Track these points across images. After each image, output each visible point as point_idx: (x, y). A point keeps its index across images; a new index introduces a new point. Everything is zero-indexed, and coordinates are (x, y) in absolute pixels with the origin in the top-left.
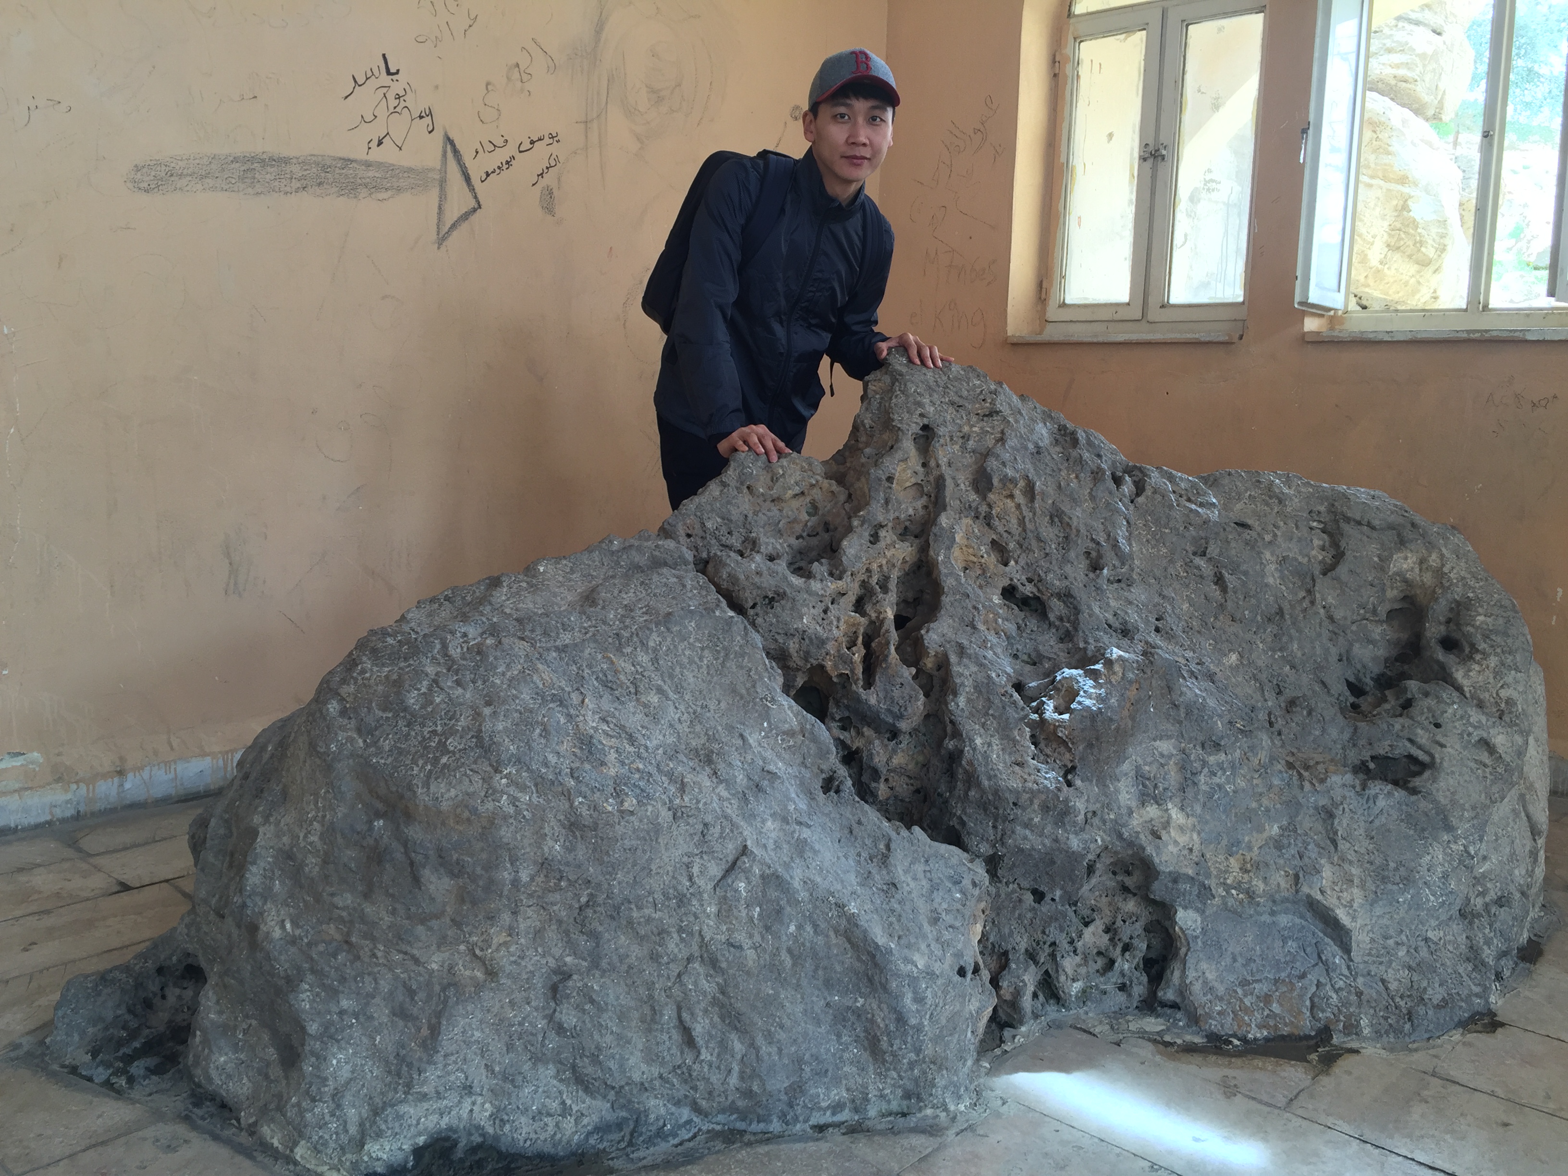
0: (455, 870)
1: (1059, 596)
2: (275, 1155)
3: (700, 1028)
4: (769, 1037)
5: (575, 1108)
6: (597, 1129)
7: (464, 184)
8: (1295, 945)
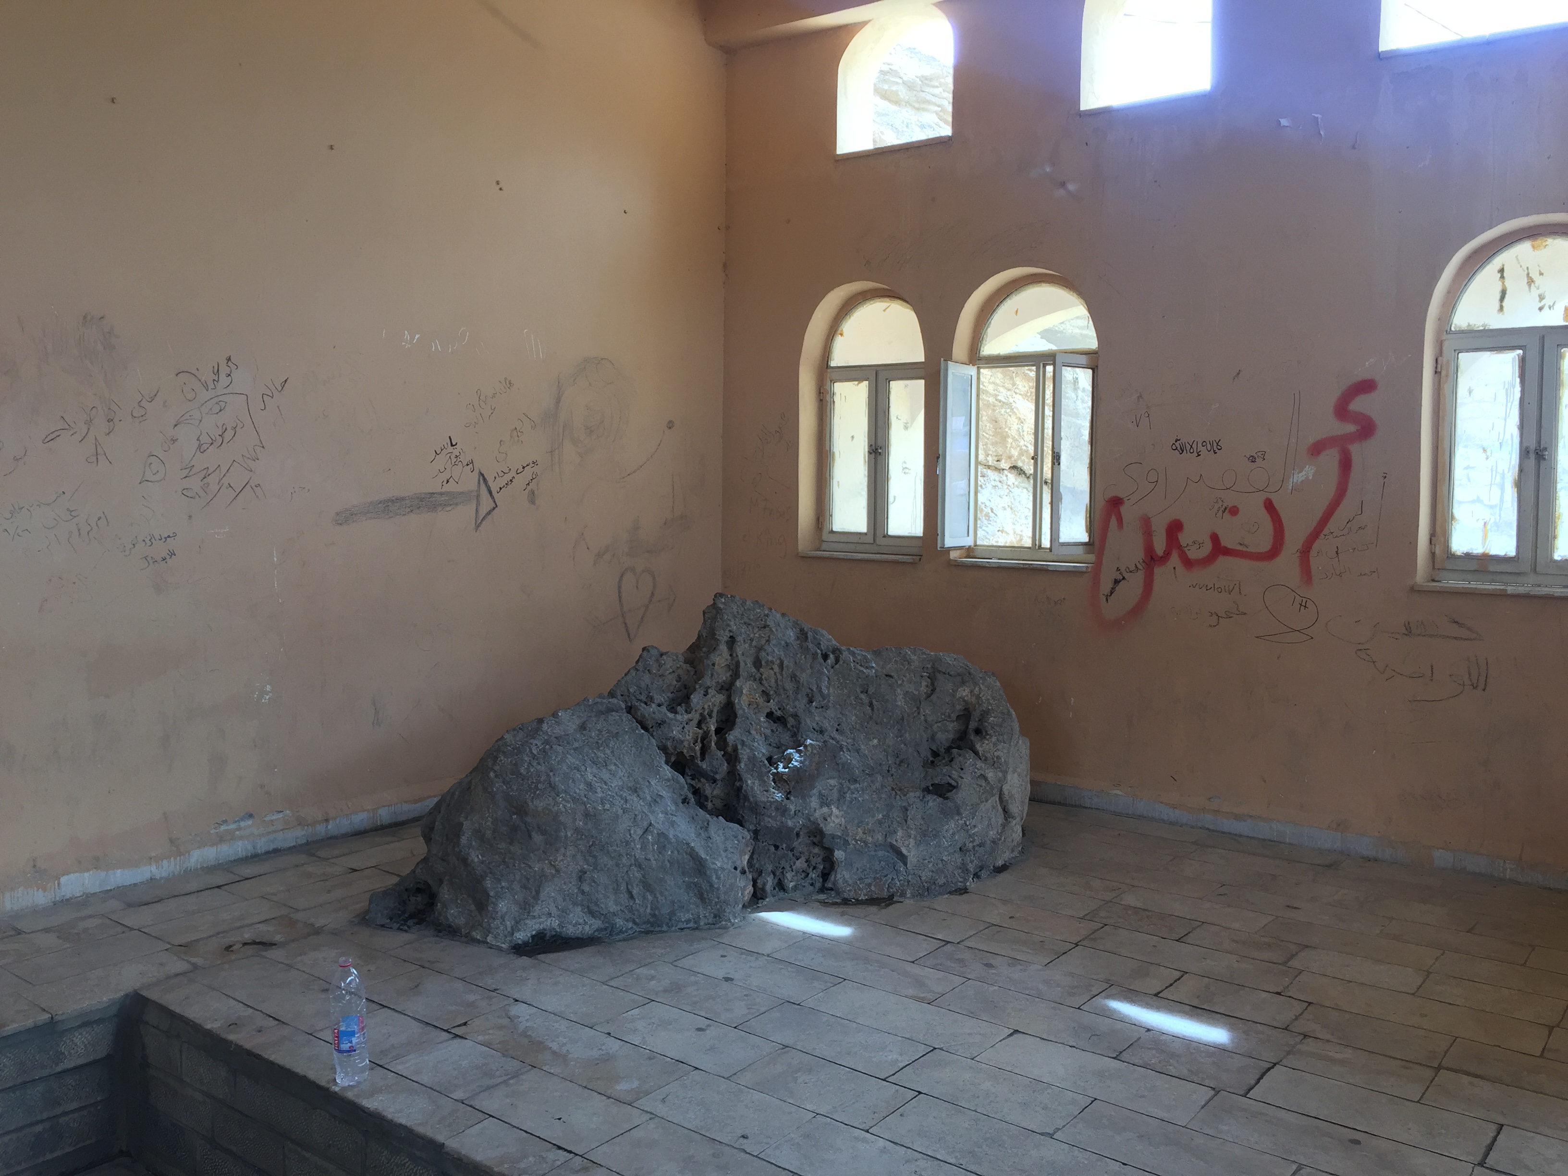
0: (543, 832)
1: (792, 716)
2: (479, 942)
3: (634, 892)
4: (661, 893)
5: (589, 923)
6: (597, 930)
7: (489, 495)
8: (884, 864)
